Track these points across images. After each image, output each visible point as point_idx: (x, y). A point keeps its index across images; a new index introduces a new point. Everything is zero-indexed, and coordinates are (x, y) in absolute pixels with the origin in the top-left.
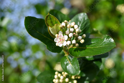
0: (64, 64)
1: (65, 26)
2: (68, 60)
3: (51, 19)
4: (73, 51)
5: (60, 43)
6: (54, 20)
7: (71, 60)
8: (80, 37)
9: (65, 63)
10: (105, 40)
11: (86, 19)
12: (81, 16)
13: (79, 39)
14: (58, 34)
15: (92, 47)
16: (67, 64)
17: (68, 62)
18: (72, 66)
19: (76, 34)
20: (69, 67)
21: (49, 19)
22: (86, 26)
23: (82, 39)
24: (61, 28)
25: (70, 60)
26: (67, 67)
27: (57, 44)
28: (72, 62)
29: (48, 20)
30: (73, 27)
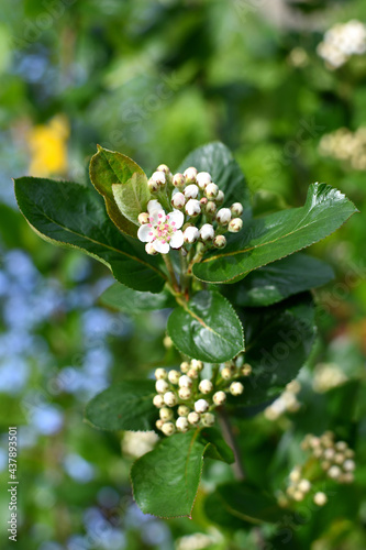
0: (183, 332)
1: (164, 182)
2: (194, 315)
3: (109, 168)
4: (208, 272)
5: (158, 242)
6: (123, 167)
7: (205, 313)
8: (224, 213)
9: (186, 328)
10: (314, 202)
11: (226, 162)
12: (207, 156)
13: (222, 220)
14: (147, 212)
15: (274, 237)
16: (193, 332)
17: (194, 322)
18: (212, 331)
19: (210, 205)
20: (201, 340)
21: (104, 170)
22: (233, 184)
23: (232, 218)
24: (154, 189)
25: (199, 314)
26: (196, 340)
27: (149, 250)
28: (209, 320)
29: (99, 172)
30: (194, 182)
